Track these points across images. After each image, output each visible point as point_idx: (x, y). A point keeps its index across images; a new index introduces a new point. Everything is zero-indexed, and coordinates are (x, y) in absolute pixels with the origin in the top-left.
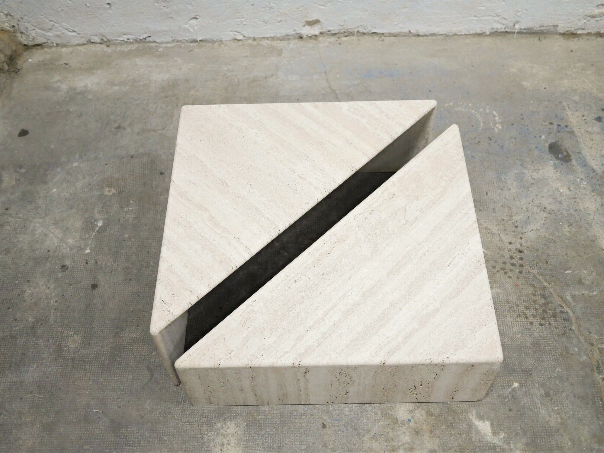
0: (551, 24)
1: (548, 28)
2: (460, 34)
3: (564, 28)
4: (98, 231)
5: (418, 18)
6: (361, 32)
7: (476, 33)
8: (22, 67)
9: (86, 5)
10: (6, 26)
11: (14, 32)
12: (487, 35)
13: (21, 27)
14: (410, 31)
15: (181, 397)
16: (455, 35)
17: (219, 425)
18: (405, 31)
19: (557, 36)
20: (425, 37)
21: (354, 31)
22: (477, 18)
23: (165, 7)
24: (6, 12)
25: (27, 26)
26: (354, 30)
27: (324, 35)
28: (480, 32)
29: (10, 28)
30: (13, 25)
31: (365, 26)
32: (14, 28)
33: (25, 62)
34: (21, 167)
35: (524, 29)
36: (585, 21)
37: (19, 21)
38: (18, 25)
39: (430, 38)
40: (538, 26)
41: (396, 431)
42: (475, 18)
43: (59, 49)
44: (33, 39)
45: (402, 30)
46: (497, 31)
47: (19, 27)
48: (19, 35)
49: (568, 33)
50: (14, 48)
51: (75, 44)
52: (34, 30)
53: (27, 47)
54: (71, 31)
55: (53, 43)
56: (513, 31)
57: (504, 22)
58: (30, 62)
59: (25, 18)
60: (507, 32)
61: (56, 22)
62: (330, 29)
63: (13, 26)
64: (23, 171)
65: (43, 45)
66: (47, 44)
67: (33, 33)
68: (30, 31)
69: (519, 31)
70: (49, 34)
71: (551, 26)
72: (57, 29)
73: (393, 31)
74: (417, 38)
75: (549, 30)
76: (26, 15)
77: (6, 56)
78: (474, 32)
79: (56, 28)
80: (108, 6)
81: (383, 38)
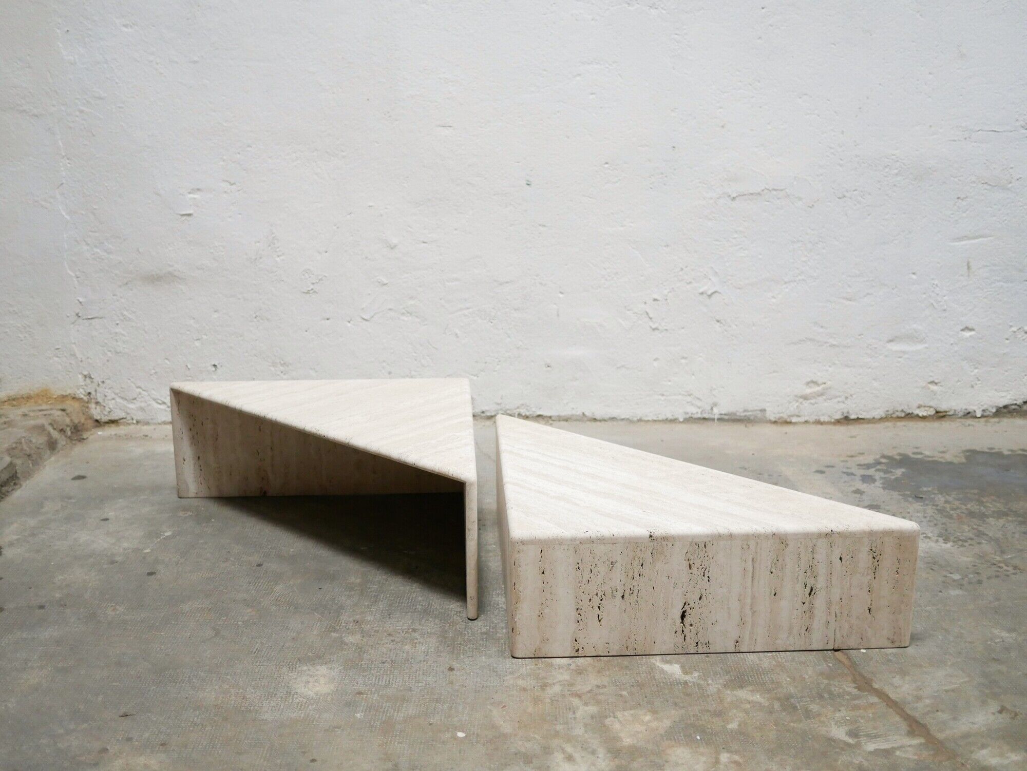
0: (756, 408)
1: (754, 413)
2: (646, 419)
3: (774, 413)
4: (164, 538)
5: (592, 394)
6: (523, 415)
7: (667, 419)
8: (88, 438)
9: (187, 366)
10: (81, 393)
11: (88, 402)
12: (680, 422)
13: (98, 395)
14: (583, 414)
15: (256, 648)
16: (640, 420)
17: (305, 668)
18: (578, 414)
19: (769, 425)
20: (603, 423)
21: (515, 413)
22: (664, 397)
23: (282, 372)
24: (85, 373)
25: (107, 394)
26: (515, 411)
27: (477, 418)
28: (673, 418)
29: (85, 396)
30: (89, 391)
31: (528, 406)
32: (90, 396)
33: (92, 434)
34: (70, 498)
35: (725, 414)
36: (797, 404)
37: (99, 385)
38: (96, 391)
39: (610, 423)
40: (741, 410)
41: (551, 672)
42: (663, 398)
43: (139, 427)
44: (109, 412)
45: (574, 412)
46: (691, 417)
47: (96, 395)
48: (93, 406)
49: (780, 421)
50: (83, 420)
51: (159, 421)
52: (113, 399)
53: (98, 423)
54: (160, 402)
55: (133, 419)
56: (712, 416)
57: (699, 403)
58: (99, 435)
59: (108, 382)
60: (704, 419)
61: (144, 389)
62: (484, 409)
63: (89, 393)
64: (73, 501)
65: (119, 421)
66: (124, 420)
67: (111, 404)
68: (108, 400)
69: (719, 417)
70: (131, 406)
71: (756, 410)
72: (142, 399)
73: (563, 414)
74: (594, 424)
75: (756, 417)
76: (109, 379)
77: (72, 420)
78: (664, 418)
79: (142, 397)
80: (214, 369)
81: (551, 422)
